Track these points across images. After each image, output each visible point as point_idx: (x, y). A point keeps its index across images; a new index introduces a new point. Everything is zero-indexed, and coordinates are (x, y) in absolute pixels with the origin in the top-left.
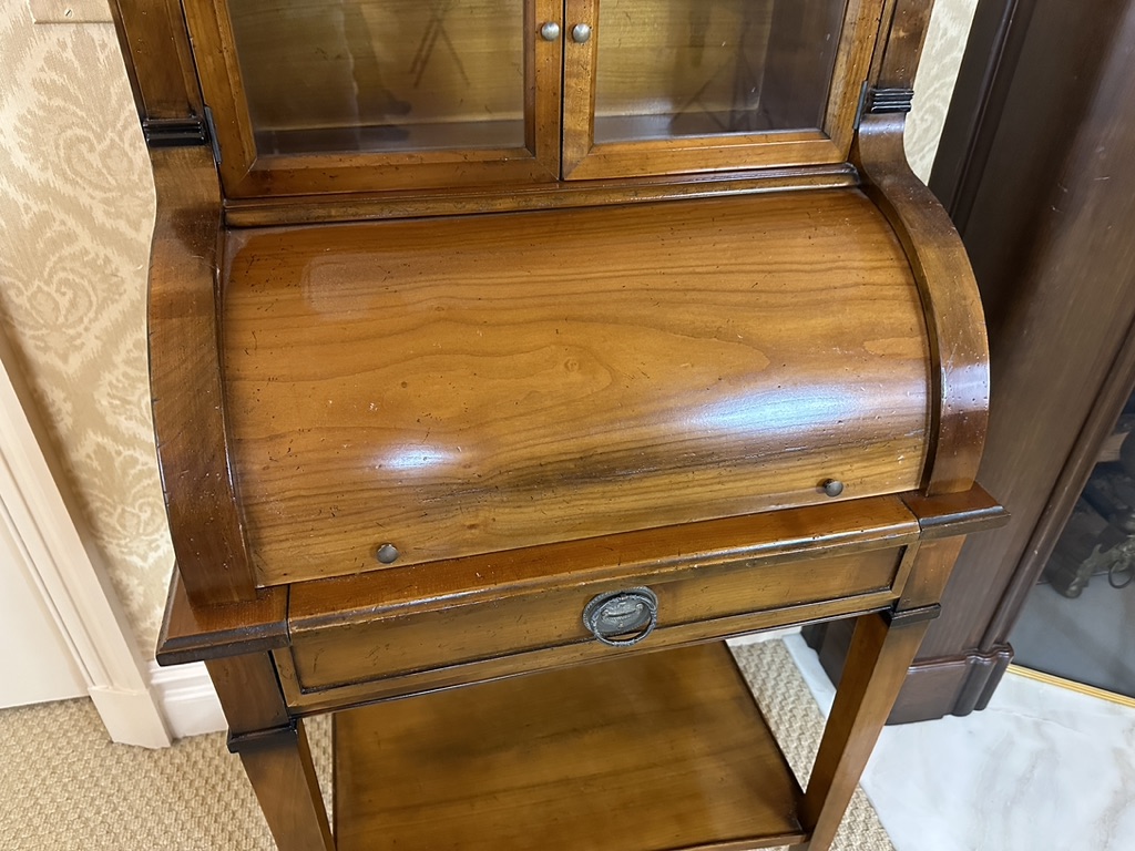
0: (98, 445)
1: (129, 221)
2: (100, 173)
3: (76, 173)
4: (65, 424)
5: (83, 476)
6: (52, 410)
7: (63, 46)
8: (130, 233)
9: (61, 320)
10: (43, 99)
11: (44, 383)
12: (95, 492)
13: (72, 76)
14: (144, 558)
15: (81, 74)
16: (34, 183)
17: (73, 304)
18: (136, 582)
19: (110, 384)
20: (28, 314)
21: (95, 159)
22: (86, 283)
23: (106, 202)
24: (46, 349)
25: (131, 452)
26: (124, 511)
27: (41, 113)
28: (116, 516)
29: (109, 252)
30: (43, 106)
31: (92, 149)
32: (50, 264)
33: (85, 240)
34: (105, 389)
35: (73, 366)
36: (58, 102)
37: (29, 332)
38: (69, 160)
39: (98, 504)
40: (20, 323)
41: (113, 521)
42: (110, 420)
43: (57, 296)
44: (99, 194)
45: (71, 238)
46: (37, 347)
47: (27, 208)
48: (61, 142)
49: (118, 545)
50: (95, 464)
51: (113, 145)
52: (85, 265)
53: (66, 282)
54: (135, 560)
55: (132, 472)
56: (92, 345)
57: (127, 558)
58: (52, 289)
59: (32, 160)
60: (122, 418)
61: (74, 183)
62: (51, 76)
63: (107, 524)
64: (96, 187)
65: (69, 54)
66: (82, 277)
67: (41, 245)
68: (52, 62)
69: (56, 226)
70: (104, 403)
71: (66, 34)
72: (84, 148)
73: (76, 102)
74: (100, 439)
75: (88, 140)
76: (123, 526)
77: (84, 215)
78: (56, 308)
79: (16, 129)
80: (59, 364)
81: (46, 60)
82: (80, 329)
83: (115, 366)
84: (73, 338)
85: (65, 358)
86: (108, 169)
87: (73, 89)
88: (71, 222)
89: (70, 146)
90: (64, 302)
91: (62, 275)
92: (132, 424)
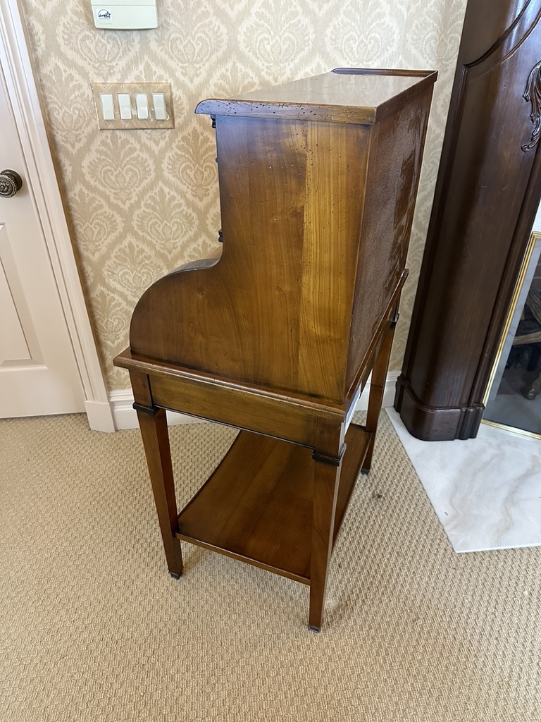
0: (101, 291)
1: (122, 201)
2: (114, 183)
3: (106, 182)
4: (90, 281)
5: (94, 304)
6: (86, 275)
7: (107, 137)
8: (122, 206)
9: (94, 238)
10: (99, 156)
11: (85, 264)
12: (98, 311)
13: (109, 148)
14: (113, 342)
15: (112, 147)
16: (91, 186)
17: (99, 232)
18: (109, 353)
19: (109, 265)
20: (83, 235)
21: (113, 178)
22: (104, 224)
23: (115, 193)
24: (87, 250)
25: (113, 295)
26: (108, 320)
27: (97, 161)
28: (105, 322)
29: (114, 213)
30: (98, 158)
31: (112, 174)
32: (93, 216)
33: (106, 208)
34: (107, 267)
35: (95, 258)
36: (103, 157)
37: (82, 243)
38: (104, 178)
39: (99, 317)
40: (81, 239)
41: (103, 325)
42: (106, 281)
43: (94, 229)
44: (113, 191)
45: (101, 207)
46: (84, 249)
47: (88, 195)
48: (102, 171)
49: (104, 335)
50: (99, 299)
51: (119, 173)
52: (105, 217)
53: (97, 224)
54: (109, 343)
55: (113, 303)
56: (104, 249)
57: (107, 342)
58: (92, 226)
59: (92, 177)
60: (111, 280)
61: (105, 186)
62: (102, 148)
63: (101, 326)
64: (112, 188)
65: (109, 140)
66: (104, 222)
67: (91, 209)
68: (103, 143)
69: (97, 202)
70: (106, 273)
71: (109, 133)
72: (110, 173)
73: (109, 158)
74: (102, 288)
75: (112, 171)
76: (107, 327)
77: (107, 198)
78: (93, 234)
79: (88, 166)
80: (91, 256)
81: (101, 142)
82: (100, 242)
83: (111, 258)
84: (97, 246)
85: (93, 254)
86: (117, 181)
87: (109, 152)
88: (102, 201)
89: (105, 173)
90: (96, 232)
91: (97, 221)
92: (115, 283)
